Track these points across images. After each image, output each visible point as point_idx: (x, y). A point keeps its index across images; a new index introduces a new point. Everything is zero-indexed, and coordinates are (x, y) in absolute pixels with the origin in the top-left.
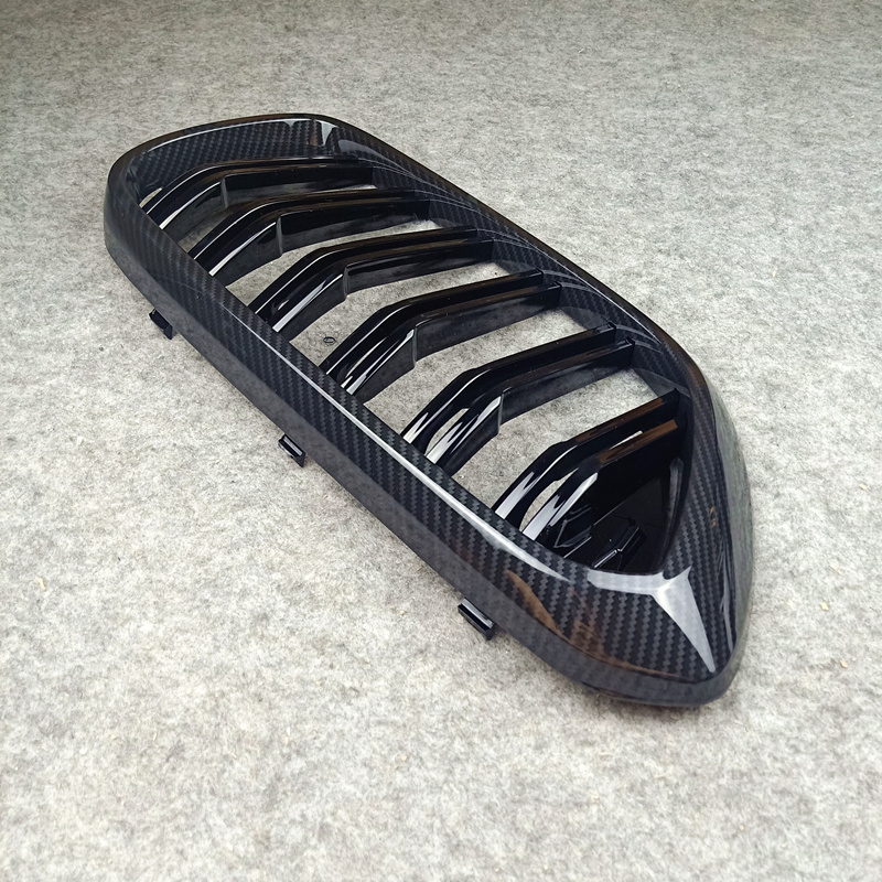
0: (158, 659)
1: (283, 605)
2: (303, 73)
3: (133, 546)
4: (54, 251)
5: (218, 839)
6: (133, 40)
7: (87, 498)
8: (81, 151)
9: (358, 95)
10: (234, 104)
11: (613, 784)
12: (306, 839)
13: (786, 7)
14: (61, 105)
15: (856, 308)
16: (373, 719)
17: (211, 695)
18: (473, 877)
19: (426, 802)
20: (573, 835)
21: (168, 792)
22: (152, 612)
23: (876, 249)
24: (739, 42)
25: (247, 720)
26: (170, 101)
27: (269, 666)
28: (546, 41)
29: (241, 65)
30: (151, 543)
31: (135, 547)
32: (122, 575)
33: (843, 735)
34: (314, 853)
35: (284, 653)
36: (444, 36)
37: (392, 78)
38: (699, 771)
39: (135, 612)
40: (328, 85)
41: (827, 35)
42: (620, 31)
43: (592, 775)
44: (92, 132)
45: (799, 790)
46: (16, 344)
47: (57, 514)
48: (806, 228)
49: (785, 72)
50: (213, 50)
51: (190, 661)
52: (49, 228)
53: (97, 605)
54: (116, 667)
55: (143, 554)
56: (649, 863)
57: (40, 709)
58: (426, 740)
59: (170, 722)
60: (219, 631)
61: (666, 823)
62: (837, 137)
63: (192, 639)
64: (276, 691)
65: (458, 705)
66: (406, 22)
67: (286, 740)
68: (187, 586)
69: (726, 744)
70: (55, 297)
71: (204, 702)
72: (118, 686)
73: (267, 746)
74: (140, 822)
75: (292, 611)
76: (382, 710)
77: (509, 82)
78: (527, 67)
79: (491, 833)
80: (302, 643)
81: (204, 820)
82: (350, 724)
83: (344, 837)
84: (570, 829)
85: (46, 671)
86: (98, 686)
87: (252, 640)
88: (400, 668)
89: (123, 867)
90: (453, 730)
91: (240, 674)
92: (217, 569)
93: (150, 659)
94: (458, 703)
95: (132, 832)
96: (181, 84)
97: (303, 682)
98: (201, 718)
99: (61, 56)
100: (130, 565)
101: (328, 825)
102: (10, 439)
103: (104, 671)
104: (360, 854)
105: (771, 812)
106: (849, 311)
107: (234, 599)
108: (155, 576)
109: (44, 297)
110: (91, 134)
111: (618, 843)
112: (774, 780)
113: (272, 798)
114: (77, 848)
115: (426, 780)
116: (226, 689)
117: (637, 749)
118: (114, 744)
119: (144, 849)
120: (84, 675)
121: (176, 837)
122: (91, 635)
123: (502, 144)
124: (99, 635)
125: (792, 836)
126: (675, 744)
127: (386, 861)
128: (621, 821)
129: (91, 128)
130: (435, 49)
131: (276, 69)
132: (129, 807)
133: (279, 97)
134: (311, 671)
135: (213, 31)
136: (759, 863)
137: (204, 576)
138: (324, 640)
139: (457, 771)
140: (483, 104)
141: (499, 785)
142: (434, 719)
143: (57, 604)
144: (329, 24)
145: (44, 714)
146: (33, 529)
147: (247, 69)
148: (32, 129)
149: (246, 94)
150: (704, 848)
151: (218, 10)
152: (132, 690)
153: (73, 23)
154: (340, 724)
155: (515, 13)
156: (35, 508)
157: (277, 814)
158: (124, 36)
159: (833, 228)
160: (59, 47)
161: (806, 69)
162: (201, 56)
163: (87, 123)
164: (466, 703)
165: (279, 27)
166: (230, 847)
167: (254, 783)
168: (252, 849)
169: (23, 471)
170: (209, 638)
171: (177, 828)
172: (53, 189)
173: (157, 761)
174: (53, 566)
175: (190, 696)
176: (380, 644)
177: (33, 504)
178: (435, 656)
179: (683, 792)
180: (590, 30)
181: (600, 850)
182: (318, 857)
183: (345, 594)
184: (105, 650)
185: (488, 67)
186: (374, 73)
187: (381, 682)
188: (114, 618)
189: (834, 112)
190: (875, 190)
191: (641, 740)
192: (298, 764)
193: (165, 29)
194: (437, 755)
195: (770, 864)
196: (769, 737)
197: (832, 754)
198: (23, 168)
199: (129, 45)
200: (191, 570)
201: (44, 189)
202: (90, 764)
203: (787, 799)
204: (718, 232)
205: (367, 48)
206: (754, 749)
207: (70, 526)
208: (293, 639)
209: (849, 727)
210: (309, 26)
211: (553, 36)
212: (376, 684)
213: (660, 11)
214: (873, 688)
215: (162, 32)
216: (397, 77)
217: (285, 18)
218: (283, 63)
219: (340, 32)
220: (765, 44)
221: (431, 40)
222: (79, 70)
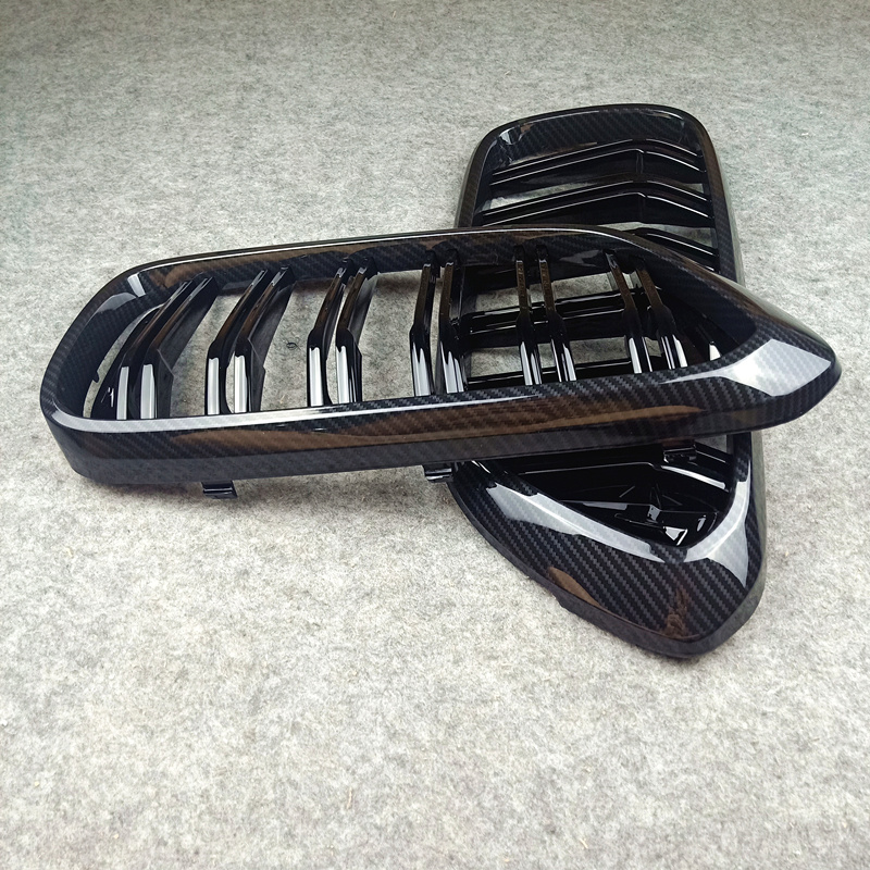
0: (165, 607)
1: (260, 563)
2: (263, 100)
4: (56, 273)
5: (217, 736)
6: (112, 72)
8: (73, 180)
9: (312, 120)
10: (204, 132)
11: (511, 686)
12: (282, 733)
13: (689, 25)
14: (52, 136)
16: (331, 646)
17: (207, 632)
18: (406, 755)
19: (371, 704)
20: (479, 723)
21: (178, 704)
22: (157, 572)
24: (645, 61)
25: (235, 650)
26: (148, 131)
27: (250, 609)
28: (477, 64)
29: (209, 93)
30: (153, 518)
31: (141, 522)
32: (132, 544)
34: (288, 743)
35: (261, 599)
36: (386, 61)
37: (342, 103)
38: (575, 674)
39: (144, 572)
40: (286, 111)
41: (722, 52)
42: (542, 53)
43: (495, 680)
44: (81, 162)
45: (647, 684)
46: (32, 356)
47: (76, 497)
49: (683, 90)
50: (183, 80)
51: (189, 607)
52: (51, 252)
53: (114, 568)
54: (132, 614)
55: (147, 527)
56: (535, 740)
57: (76, 647)
58: (371, 660)
59: (176, 653)
60: (211, 584)
61: (549, 712)
62: (723, 150)
63: (190, 591)
64: (256, 628)
65: (395, 633)
66: (354, 47)
67: (265, 664)
68: (184, 550)
70: (61, 314)
71: (202, 638)
72: (135, 628)
73: (250, 669)
74: (157, 726)
75: (267, 567)
76: (337, 639)
77: (443, 105)
78: (460, 89)
79: (419, 724)
80: (275, 591)
81: (205, 723)
82: (313, 651)
83: (311, 731)
84: (478, 719)
85: (78, 619)
86: (119, 629)
87: (236, 590)
88: (352, 607)
89: (147, 758)
90: (391, 652)
91: (228, 616)
92: (207, 537)
93: (158, 608)
94: (396, 631)
95: (152, 733)
96: (156, 114)
97: (276, 620)
98: (200, 650)
99: (49, 89)
100: (137, 535)
101: (298, 723)
102: (33, 437)
103: (124, 619)
104: (322, 742)
105: (627, 701)
107: (221, 559)
108: (158, 544)
109: (51, 315)
110: (80, 164)
111: (513, 727)
112: (630, 678)
113: (255, 706)
114: (112, 746)
115: (371, 689)
116: (218, 628)
117: (530, 660)
118: (134, 671)
119: (161, 744)
120: (108, 621)
121: (185, 735)
122: (111, 591)
123: (436, 164)
124: (117, 590)
125: (640, 717)
126: (558, 656)
127: (342, 746)
128: (515, 712)
129: (81, 159)
130: (379, 74)
131: (239, 97)
132: (149, 715)
133: (242, 124)
134: (283, 612)
135: (182, 61)
136: (615, 737)
137: (197, 542)
138: (292, 588)
139: (395, 681)
140: (421, 126)
141: (426, 690)
142: (377, 644)
143: (82, 568)
144: (285, 51)
145: (80, 651)
146: (58, 510)
147: (214, 98)
148: (29, 160)
149: (214, 123)
150: (575, 728)
151: (186, 41)
152: (145, 631)
153: (56, 56)
154: (306, 651)
155: (450, 37)
156: (59, 493)
157: (260, 717)
158: (103, 68)
160: (46, 80)
161: (701, 86)
162: (173, 87)
163: (76, 154)
164: (401, 632)
165: (241, 56)
166: (226, 741)
167: (242, 696)
168: (242, 741)
169: (47, 463)
170: (203, 590)
171: (186, 729)
172: (52, 216)
173: (168, 682)
174: (76, 539)
175: (190, 634)
176: (336, 590)
177: (57, 489)
178: (379, 597)
179: (562, 690)
180: (516, 52)
181: (499, 732)
182: (292, 746)
183: (308, 552)
184: (122, 602)
185: (426, 91)
186: (325, 99)
187: (337, 618)
188: (128, 577)
189: (722, 126)
191: (534, 654)
192: (274, 681)
193: (139, 60)
194: (380, 671)
195: (623, 737)
198: (25, 198)
199: (107, 77)
200: (186, 538)
201: (44, 217)
202: (117, 686)
203: (639, 692)
205: (319, 74)
206: (617, 657)
207: (88, 506)
208: (268, 588)
210: (267, 54)
211: (483, 59)
212: (333, 620)
213: (578, 32)
215: (137, 63)
216: (346, 102)
217: (246, 47)
218: (245, 91)
219: (295, 59)
220: (667, 63)
221: (376, 65)
222: (65, 103)
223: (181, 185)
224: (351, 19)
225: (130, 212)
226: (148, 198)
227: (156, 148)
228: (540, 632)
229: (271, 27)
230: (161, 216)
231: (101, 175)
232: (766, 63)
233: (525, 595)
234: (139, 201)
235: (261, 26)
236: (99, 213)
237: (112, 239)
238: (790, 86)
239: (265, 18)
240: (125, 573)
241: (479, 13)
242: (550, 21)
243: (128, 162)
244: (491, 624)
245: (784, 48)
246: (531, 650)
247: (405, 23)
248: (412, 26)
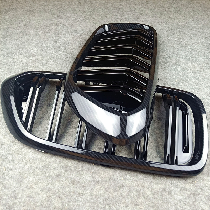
0: (34, 188)
1: (64, 172)
2: (62, 28)
3: (26, 157)
6: (20, 20)
7: (14, 145)
8: (8, 51)
9: (76, 34)
10: (46, 37)
13: (177, 10)
14: (2, 38)
15: (195, 90)
16: (87, 201)
17: (47, 196)
22: (32, 175)
23: (199, 74)
24: (166, 19)
25: (56, 203)
26: (30, 37)
27: (61, 188)
29: (47, 26)
30: (31, 156)
31: (27, 158)
32: (24, 166)
33: (196, 200)
35: (64, 184)
36: (96, 18)
39: (28, 175)
40: (68, 32)
41: (186, 17)
42: (138, 17)
47: (7, 150)
48: (183, 69)
49: (177, 27)
50: (40, 22)
51: (42, 187)
52: (1, 72)
53: (18, 174)
54: (24, 190)
55: (29, 160)
58: (99, 206)
59: (38, 204)
60: (49, 179)
62: (190, 45)
63: (42, 182)
64: (63, 195)
65: (106, 196)
66: (87, 14)
67: (66, 208)
68: (40, 168)
69: (169, 204)
71: (46, 199)
72: (25, 195)
75: (66, 173)
76: (88, 199)
80: (69, 182)
82: (81, 203)
85: (7, 192)
86: (20, 196)
87: (57, 181)
88: (92, 187)
90: (106, 203)
91: (54, 191)
92: (47, 163)
93: (32, 188)
94: (107, 196)
96: (32, 32)
97: (69, 192)
98: (45, 203)
99: (2, 24)
100: (26, 163)
103: (21, 191)
106: (194, 90)
107: (52, 171)
108: (32, 166)
110: (10, 46)
116: (51, 195)
117: (149, 206)
120: (16, 193)
122: (17, 182)
124: (19, 182)
126: (157, 204)
130: (94, 22)
131: (55, 27)
133: (56, 35)
134: (71, 189)
135: (39, 17)
137: (44, 165)
138: (74, 181)
142: (101, 200)
143: (8, 174)
145: (7, 203)
146: (1, 154)
147: (48, 28)
149: (48, 35)
151: (40, 12)
152: (28, 196)
153: (4, 15)
154: (79, 203)
155: (113, 12)
156: (2, 148)
158: (17, 19)
159: (189, 69)
161: (182, 27)
163: (9, 43)
164: (108, 196)
165: (56, 16)
170: (46, 181)
172: (2, 61)
174: (7, 164)
175: (42, 197)
176: (88, 181)
178: (101, 184)
180: (131, 16)
183: (79, 168)
184: (21, 186)
186: (79, 29)
187: (88, 191)
188: (23, 177)
189: (189, 38)
190: (199, 59)
191: (150, 204)
193: (27, 17)
196: (179, 202)
197: (193, 205)
200: (41, 163)
204: (163, 70)
205: (77, 22)
206: (176, 205)
207: (11, 153)
209: (197, 198)
210: (63, 16)
211: (122, 18)
213: (147, 11)
214: (202, 188)
215: (27, 18)
216: (85, 29)
217: (57, 14)
218: (57, 26)
219: (71, 17)
220: (172, 20)
221: (93, 19)
222: (6, 29)
223: (39, 52)
224: (86, 7)
225: (24, 60)
226: (30, 56)
227: (32, 42)
228: (151, 196)
229: (64, 8)
230: (33, 61)
231: (16, 49)
232: (199, 21)
233: (146, 183)
234: (28, 57)
235: (61, 8)
236: (16, 60)
237: (19, 68)
238: (206, 27)
239: (62, 6)
240: (22, 176)
241: (120, 6)
242: (139, 8)
243: (24, 45)
244: (136, 193)
245: (203, 17)
246: (149, 202)
247: (100, 8)
248: (102, 9)
